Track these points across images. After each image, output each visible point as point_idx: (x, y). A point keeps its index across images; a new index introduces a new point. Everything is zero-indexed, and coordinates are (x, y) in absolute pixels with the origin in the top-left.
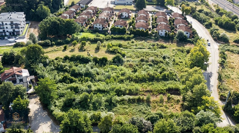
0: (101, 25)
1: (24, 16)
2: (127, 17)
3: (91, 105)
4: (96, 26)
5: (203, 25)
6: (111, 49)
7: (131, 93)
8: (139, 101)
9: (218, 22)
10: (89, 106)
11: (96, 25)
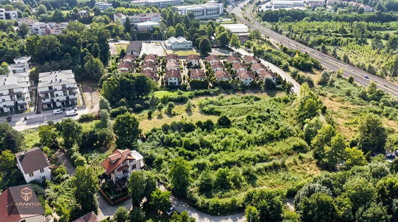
0: (177, 79)
1: (73, 76)
2: (197, 65)
3: (231, 182)
4: (171, 81)
5: (280, 68)
6: (206, 108)
7: (262, 160)
8: (276, 167)
9: (293, 63)
10: (230, 185)
11: (171, 79)
